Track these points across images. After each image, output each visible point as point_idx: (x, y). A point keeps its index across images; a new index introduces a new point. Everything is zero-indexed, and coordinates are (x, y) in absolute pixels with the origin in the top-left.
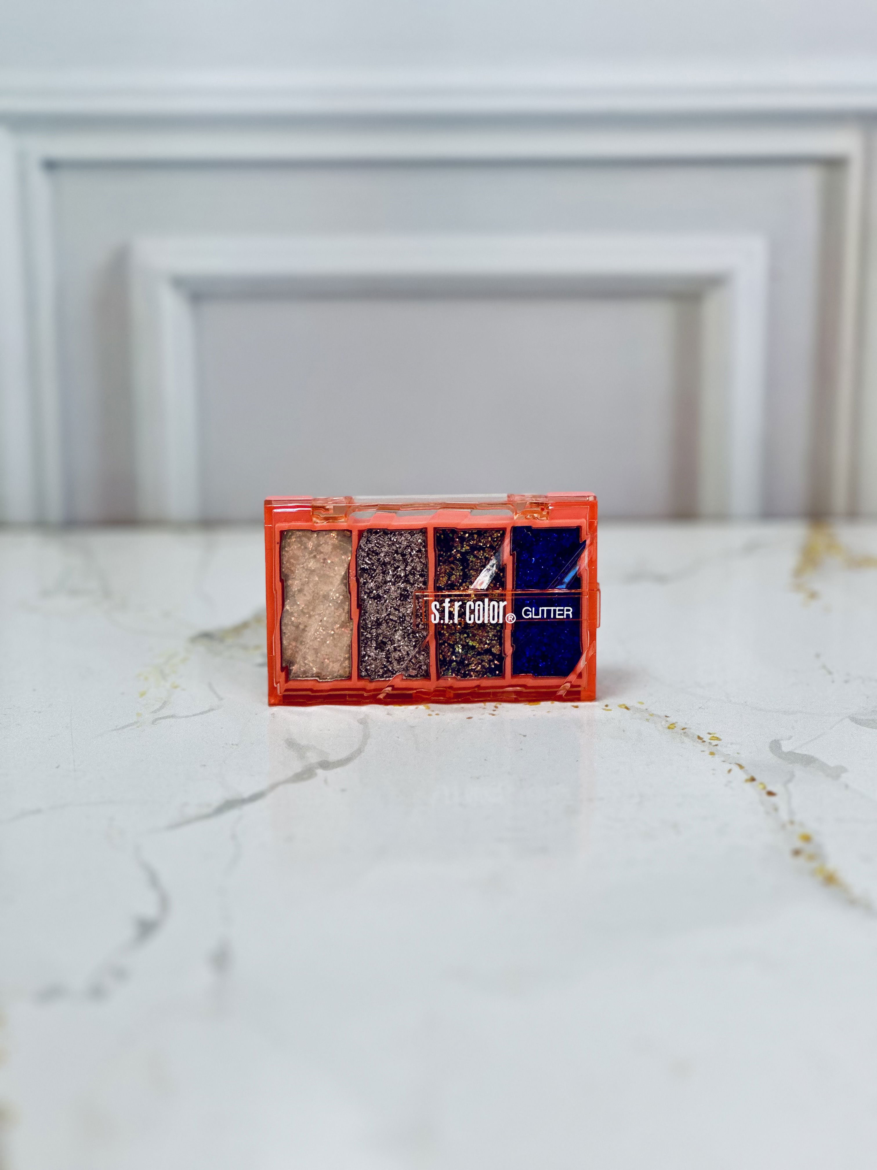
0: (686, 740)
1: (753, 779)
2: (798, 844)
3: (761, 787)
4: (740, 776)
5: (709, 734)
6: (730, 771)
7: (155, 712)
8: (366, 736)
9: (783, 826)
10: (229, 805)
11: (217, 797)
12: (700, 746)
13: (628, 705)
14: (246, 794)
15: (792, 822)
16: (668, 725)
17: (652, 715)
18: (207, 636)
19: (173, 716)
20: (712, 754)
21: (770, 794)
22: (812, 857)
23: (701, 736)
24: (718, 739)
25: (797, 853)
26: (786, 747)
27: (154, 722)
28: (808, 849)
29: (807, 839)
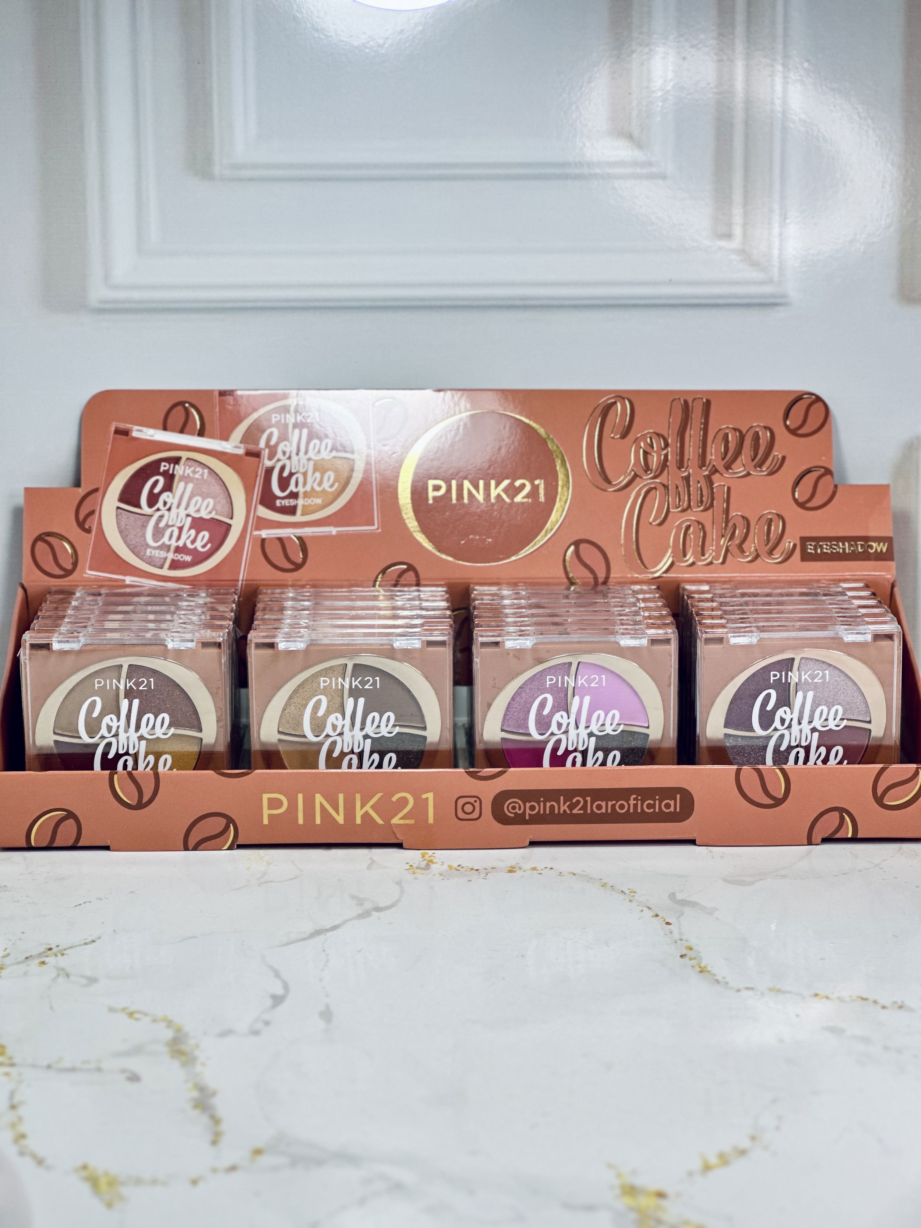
0: (613, 893)
1: (657, 916)
2: (684, 952)
3: (663, 919)
4: (648, 914)
5: (629, 889)
6: (642, 911)
7: (259, 879)
8: (402, 891)
9: (675, 942)
10: (318, 932)
11: (309, 928)
12: (622, 896)
13: (575, 872)
14: (328, 927)
15: (681, 940)
16: (601, 884)
17: (592, 878)
19: (271, 882)
20: (630, 901)
21: (668, 923)
22: (692, 959)
23: (624, 891)
24: (635, 892)
25: (683, 956)
27: (260, 885)
28: (690, 954)
29: (691, 949)
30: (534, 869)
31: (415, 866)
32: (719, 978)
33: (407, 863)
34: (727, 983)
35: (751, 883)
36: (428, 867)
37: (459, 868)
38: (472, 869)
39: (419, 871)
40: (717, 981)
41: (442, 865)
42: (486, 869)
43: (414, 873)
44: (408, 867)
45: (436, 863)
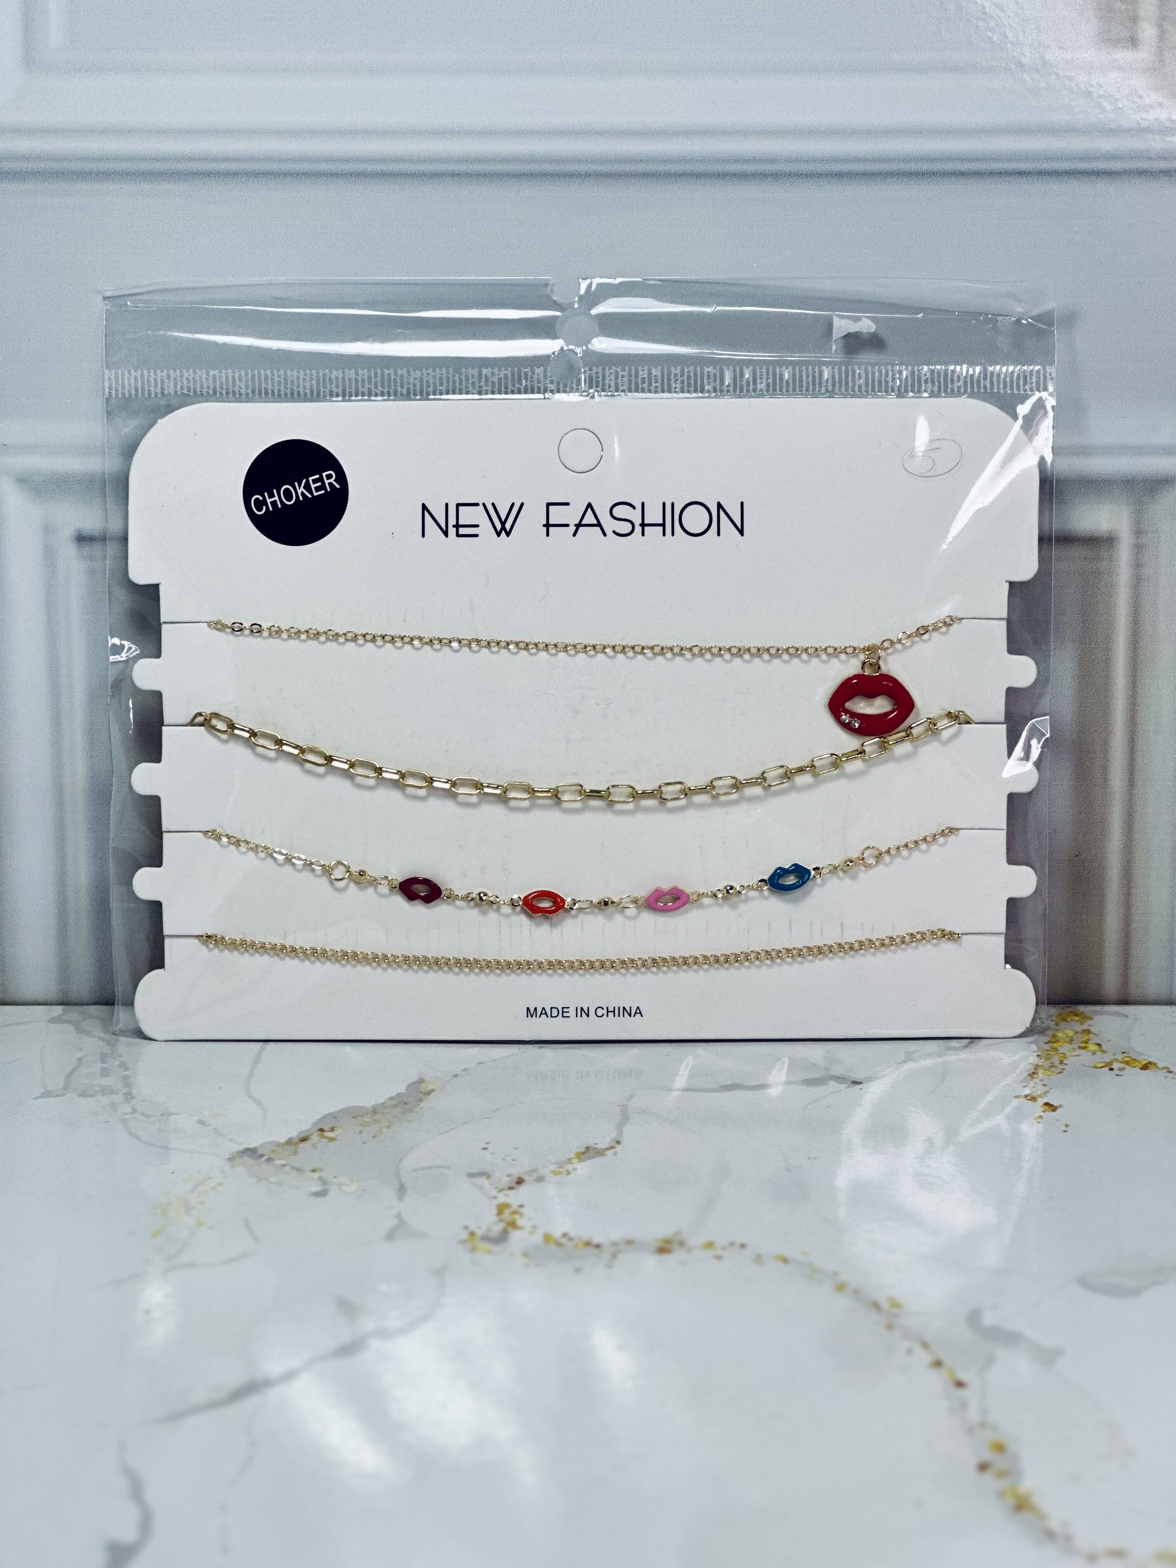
0: (856, 1306)
1: (938, 1364)
2: (988, 1455)
3: (949, 1374)
4: (922, 1357)
5: (889, 1298)
6: (910, 1352)
7: (169, 1258)
8: (441, 1294)
9: (970, 1431)
10: (250, 1387)
11: (234, 1379)
12: (875, 1316)
13: (788, 1256)
14: (273, 1375)
15: (983, 1425)
16: (835, 1286)
17: (818, 1271)
18: (251, 1152)
19: (191, 1265)
20: (889, 1326)
21: (960, 1384)
22: (1002, 1474)
23: (879, 1303)
24: (900, 1306)
25: (983, 1467)
26: (989, 1319)
27: (167, 1271)
28: (999, 1462)
29: (1000, 1448)
30: (710, 1245)
31: (479, 1233)
32: (1054, 1524)
33: (466, 1228)
34: (1068, 1539)
35: (1136, 1292)
36: (502, 1238)
37: (564, 1241)
38: (588, 1244)
39: (484, 1246)
40: (1050, 1535)
41: (531, 1233)
42: (614, 1244)
43: (474, 1250)
44: (465, 1235)
45: (521, 1228)
